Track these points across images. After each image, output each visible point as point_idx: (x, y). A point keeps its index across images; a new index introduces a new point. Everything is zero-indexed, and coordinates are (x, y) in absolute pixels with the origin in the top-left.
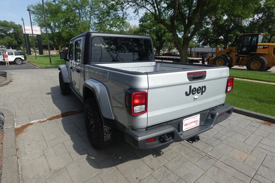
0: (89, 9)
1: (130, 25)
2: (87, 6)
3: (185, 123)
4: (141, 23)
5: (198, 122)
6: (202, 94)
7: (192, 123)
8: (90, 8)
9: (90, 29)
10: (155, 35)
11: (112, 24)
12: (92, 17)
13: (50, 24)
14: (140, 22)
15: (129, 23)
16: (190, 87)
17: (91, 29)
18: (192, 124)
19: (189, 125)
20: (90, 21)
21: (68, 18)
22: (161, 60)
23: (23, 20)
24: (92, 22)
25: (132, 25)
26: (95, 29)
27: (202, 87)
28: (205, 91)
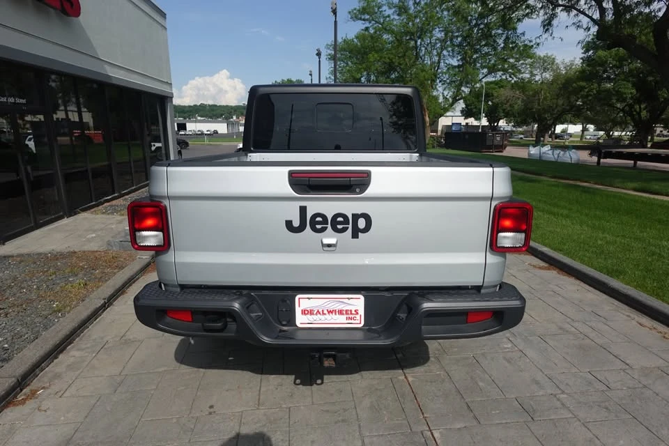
0: (440, 35)
1: (557, 61)
2: (437, 30)
3: (303, 307)
4: (591, 52)
5: (358, 317)
6: (355, 236)
7: (330, 312)
8: (443, 33)
9: (438, 81)
10: (630, 85)
11: (494, 65)
12: (445, 52)
13: (360, 79)
14: (587, 51)
15: (553, 57)
17: (440, 81)
18: (333, 316)
19: (322, 317)
20: (439, 62)
21: (388, 61)
22: (632, 162)
23: (311, 75)
24: (442, 64)
25: (563, 63)
26: (448, 81)
27: (353, 215)
28: (367, 228)
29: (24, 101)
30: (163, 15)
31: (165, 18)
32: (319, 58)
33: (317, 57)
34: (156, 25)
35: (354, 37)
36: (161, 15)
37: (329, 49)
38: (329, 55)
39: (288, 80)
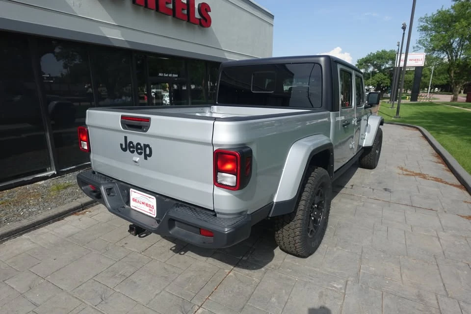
3: (133, 197)
5: (154, 210)
6: (146, 158)
7: (143, 203)
16: (126, 138)
18: (144, 206)
27: (144, 145)
28: (150, 155)
29: (177, 76)
30: (272, 17)
31: (273, 18)
32: (404, 31)
33: (403, 30)
34: (265, 23)
35: (450, 8)
36: (270, 17)
37: (422, 21)
38: (421, 26)
39: (382, 51)
